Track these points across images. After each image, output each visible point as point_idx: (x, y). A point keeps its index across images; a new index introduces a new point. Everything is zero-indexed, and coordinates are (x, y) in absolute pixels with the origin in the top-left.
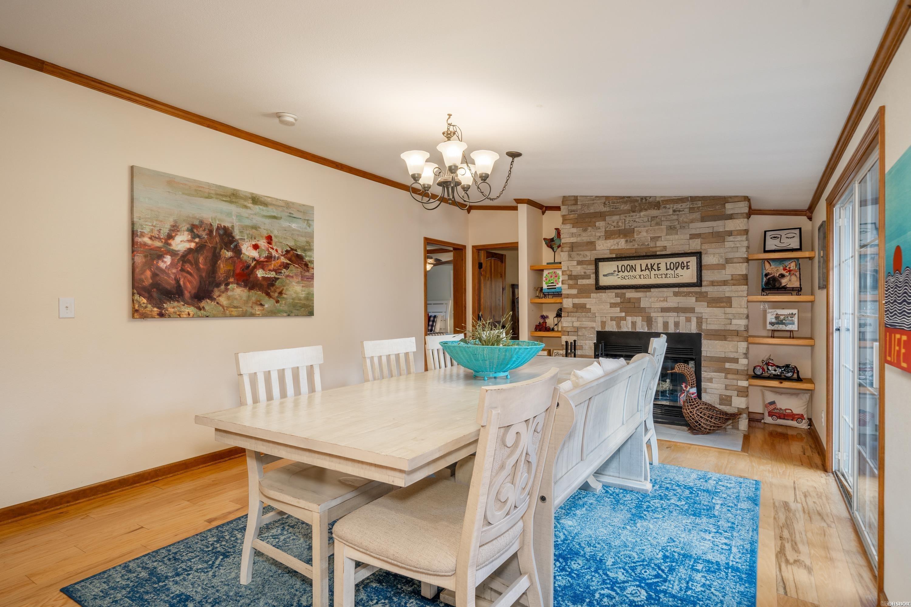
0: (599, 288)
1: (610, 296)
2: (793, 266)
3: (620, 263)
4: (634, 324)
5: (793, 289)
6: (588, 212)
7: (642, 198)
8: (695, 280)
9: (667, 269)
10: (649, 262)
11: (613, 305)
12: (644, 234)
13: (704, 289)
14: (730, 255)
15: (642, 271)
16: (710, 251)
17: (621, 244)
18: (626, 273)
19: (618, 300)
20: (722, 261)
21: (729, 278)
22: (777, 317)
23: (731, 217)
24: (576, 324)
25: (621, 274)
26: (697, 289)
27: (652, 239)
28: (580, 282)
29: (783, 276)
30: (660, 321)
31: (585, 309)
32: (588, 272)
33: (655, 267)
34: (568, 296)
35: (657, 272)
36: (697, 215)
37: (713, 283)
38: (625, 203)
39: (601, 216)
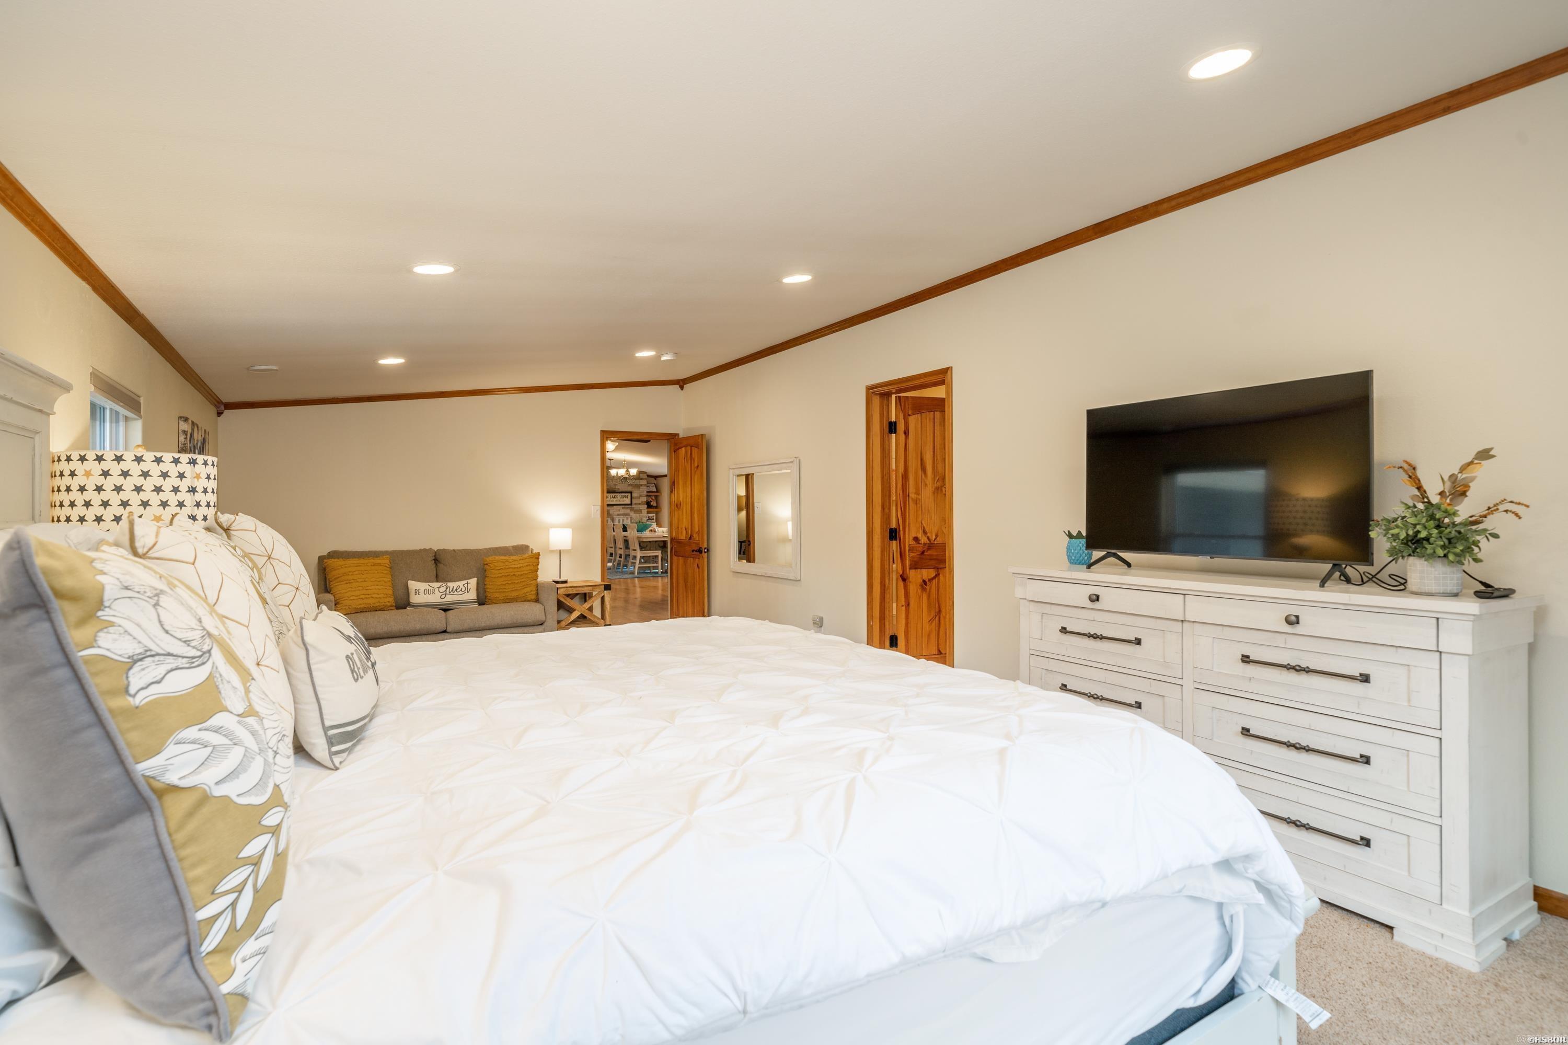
2: (653, 497)
5: (654, 507)
8: (630, 503)
9: (620, 498)
10: (614, 494)
12: (611, 482)
13: (633, 506)
14: (641, 494)
15: (611, 498)
16: (635, 491)
20: (639, 496)
21: (641, 502)
22: (649, 517)
23: (642, 479)
26: (630, 506)
27: (614, 484)
29: (651, 501)
30: (617, 519)
35: (616, 499)
37: (636, 504)
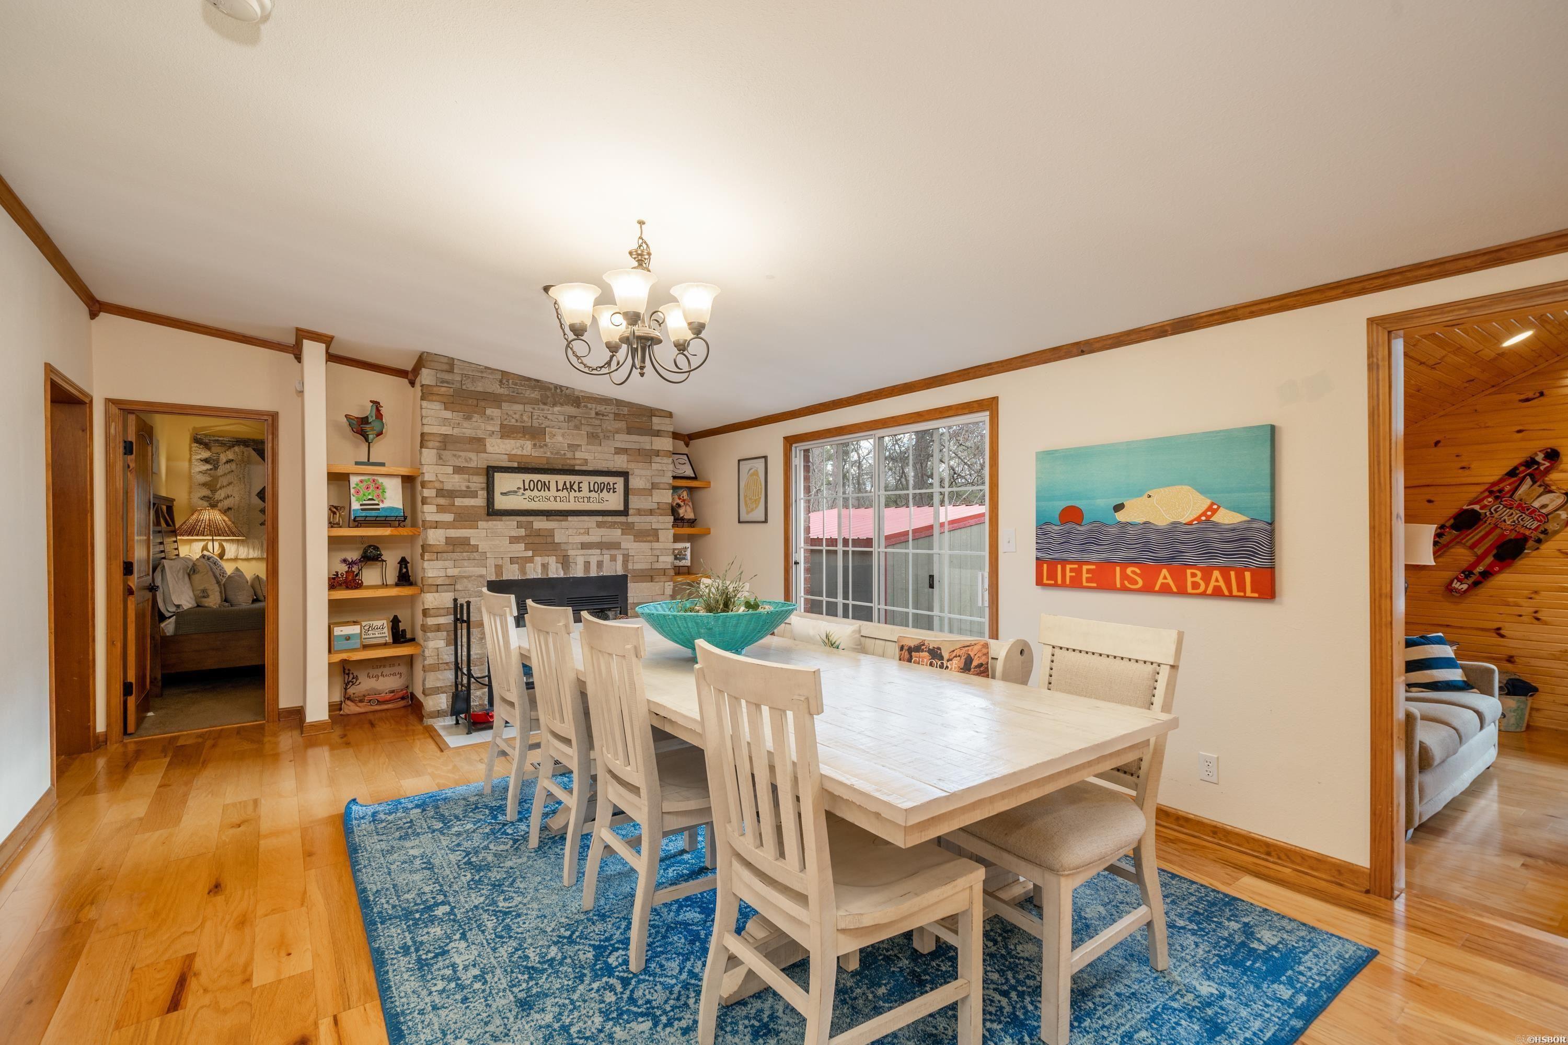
0: (492, 512)
1: (508, 526)
2: (685, 495)
3: (528, 477)
4: (545, 566)
5: (688, 521)
6: (473, 389)
7: (556, 387)
8: (622, 509)
9: (590, 491)
10: (569, 478)
11: (514, 540)
12: (560, 439)
13: (630, 519)
14: (656, 480)
15: (558, 490)
16: (637, 472)
17: (524, 448)
18: (536, 492)
19: (522, 532)
20: (649, 486)
21: (655, 506)
23: (658, 433)
24: (451, 572)
25: (528, 493)
26: (622, 519)
27: (570, 446)
28: (458, 502)
29: (679, 506)
30: (580, 561)
31: (467, 547)
32: (473, 487)
33: (576, 487)
34: (437, 525)
35: (577, 494)
36: (622, 425)
37: (639, 512)
38: (533, 388)
39: (495, 400)
